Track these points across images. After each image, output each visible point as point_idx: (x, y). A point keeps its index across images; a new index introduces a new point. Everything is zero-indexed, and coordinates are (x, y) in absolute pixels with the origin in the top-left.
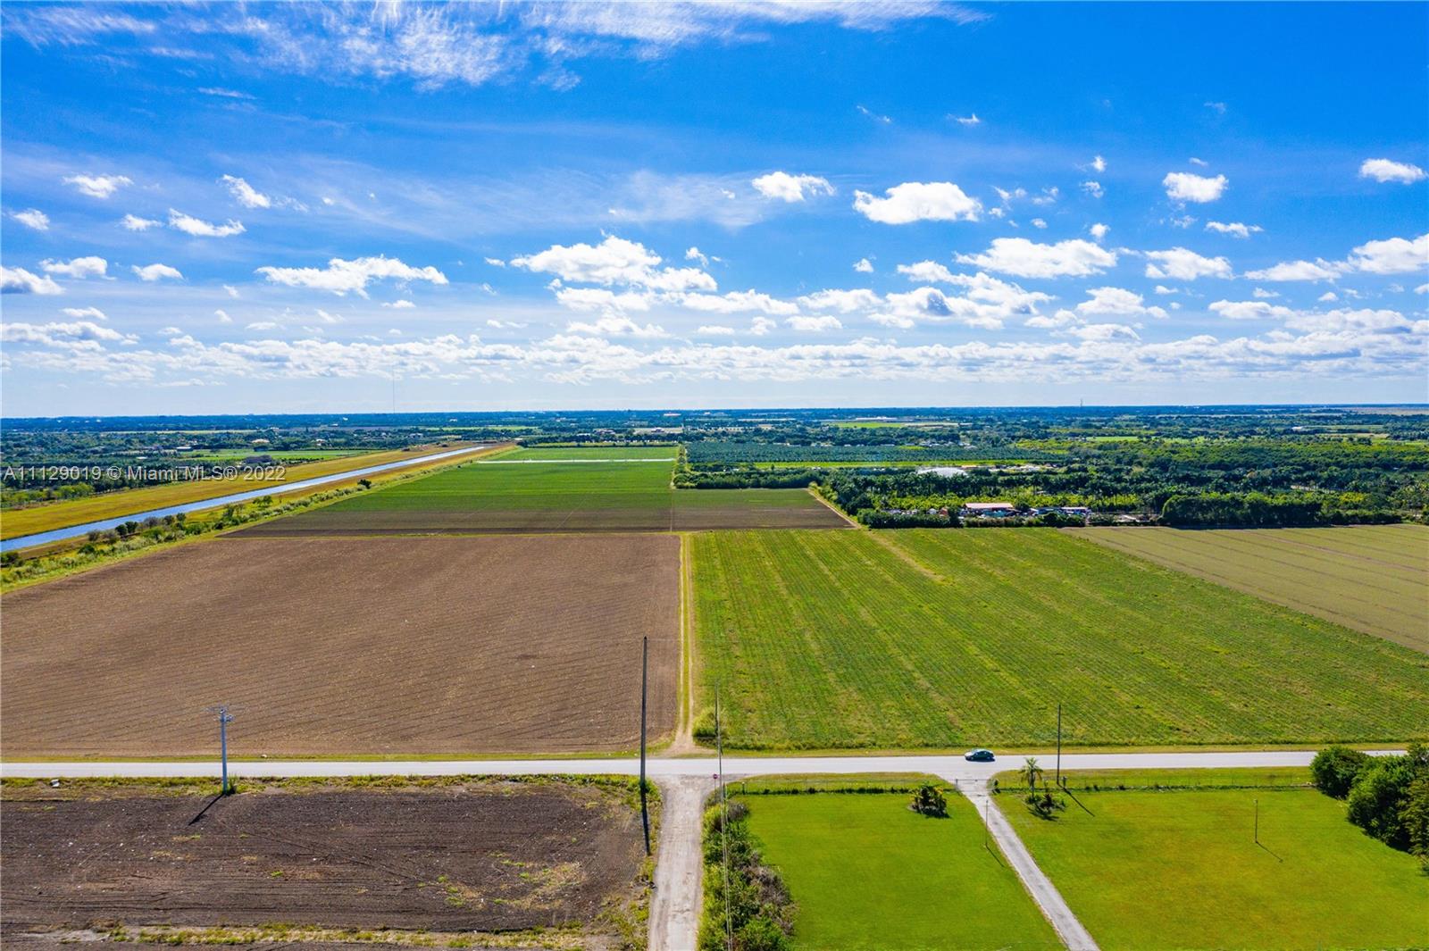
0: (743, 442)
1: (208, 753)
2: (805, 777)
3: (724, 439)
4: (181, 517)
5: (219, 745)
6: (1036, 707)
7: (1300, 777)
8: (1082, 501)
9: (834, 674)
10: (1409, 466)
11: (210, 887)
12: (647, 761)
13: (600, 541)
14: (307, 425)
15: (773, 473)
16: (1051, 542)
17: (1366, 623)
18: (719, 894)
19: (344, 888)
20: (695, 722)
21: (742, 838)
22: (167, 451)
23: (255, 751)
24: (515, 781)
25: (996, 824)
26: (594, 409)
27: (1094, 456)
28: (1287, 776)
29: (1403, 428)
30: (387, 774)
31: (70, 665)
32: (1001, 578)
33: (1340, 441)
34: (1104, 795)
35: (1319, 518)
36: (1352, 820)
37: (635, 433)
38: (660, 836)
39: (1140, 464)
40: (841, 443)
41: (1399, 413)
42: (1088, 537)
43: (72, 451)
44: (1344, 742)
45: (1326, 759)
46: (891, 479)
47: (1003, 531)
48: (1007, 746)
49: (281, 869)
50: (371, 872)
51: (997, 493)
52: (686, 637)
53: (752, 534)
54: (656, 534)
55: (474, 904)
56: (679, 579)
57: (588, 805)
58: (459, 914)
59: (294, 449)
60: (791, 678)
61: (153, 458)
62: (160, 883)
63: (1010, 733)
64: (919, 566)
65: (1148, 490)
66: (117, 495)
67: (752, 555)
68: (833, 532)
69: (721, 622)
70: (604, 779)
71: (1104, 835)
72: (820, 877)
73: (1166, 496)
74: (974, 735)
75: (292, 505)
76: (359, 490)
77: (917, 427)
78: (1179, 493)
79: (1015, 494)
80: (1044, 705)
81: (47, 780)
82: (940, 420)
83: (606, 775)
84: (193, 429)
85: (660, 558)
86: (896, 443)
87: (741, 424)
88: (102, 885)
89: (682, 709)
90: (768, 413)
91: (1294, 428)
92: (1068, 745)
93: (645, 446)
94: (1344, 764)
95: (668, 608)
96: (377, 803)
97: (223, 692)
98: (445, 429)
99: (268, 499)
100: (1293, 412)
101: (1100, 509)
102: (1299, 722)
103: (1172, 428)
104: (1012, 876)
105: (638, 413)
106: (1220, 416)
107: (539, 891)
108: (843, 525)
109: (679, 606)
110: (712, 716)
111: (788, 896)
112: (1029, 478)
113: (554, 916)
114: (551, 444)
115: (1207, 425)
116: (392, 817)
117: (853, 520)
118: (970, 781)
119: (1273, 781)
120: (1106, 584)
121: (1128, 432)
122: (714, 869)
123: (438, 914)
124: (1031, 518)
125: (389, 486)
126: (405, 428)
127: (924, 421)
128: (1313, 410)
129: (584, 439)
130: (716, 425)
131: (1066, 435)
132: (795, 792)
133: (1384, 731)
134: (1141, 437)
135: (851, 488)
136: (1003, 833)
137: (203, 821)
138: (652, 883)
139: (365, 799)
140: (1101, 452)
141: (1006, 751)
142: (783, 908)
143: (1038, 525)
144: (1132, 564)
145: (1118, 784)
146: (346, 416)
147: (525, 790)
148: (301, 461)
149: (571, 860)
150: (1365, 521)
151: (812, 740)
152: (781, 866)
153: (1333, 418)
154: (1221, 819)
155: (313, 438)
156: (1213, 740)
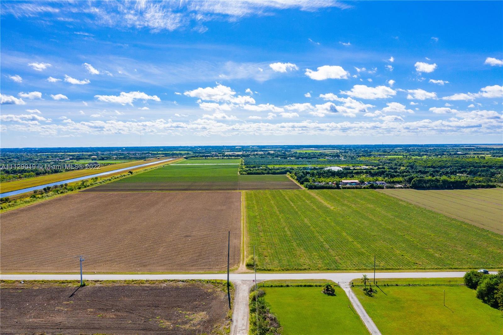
0: (264, 157)
1: (75, 271)
2: (285, 281)
3: (257, 156)
4: (66, 185)
5: (80, 268)
6: (367, 255)
7: (460, 281)
8: (383, 180)
9: (295, 243)
10: (498, 167)
11: (76, 320)
12: (230, 275)
13: (213, 194)
14: (110, 151)
15: (274, 169)
16: (372, 194)
17: (483, 224)
18: (255, 324)
19: (123, 321)
20: (247, 261)
21: (263, 304)
22: (61, 160)
23: (92, 271)
24: (183, 282)
25: (352, 298)
26: (211, 145)
27: (387, 163)
28: (455, 281)
29: (496, 153)
30: (139, 279)
31: (27, 239)
32: (354, 208)
33: (474, 157)
34: (391, 288)
35: (467, 186)
36: (478, 297)
37: (225, 154)
38: (234, 302)
39: (403, 166)
40: (298, 158)
41: (495, 147)
42: (385, 193)
43: (28, 160)
44: (475, 268)
45: (468, 275)
46: (315, 172)
47: (355, 190)
48: (356, 270)
49: (102, 314)
50: (132, 315)
51: (353, 176)
52: (243, 229)
53: (267, 191)
54: (233, 191)
55: (169, 327)
56: (241, 208)
57: (209, 291)
58: (164, 331)
59: (106, 160)
60: (280, 244)
61: (56, 163)
62: (58, 319)
63: (357, 265)
64: (326, 203)
65: (406, 176)
66: (44, 176)
67: (267, 199)
68: (295, 191)
69: (256, 223)
70: (214, 281)
71: (391, 302)
72: (290, 318)
73: (412, 178)
74: (345, 265)
75: (105, 180)
76: (129, 175)
77: (325, 152)
78: (417, 177)
79: (359, 177)
80: (369, 255)
81: (19, 281)
82: (333, 149)
83: (215, 280)
84: (70, 152)
85: (234, 200)
86: (317, 158)
87: (263, 151)
88: (39, 320)
89: (242, 256)
90: (272, 147)
91: (458, 153)
92: (378, 269)
93: (229, 159)
94: (475, 277)
95: (237, 218)
96: (134, 290)
97: (81, 249)
98: (159, 152)
99: (96, 178)
100: (458, 147)
101: (389, 183)
102: (460, 261)
103: (414, 153)
104: (358, 317)
105: (226, 146)
106: (432, 148)
107: (192, 322)
108: (299, 188)
109: (241, 218)
110: (253, 259)
111: (279, 324)
112: (364, 171)
113: (197, 331)
114: (196, 158)
115: (427, 151)
116: (140, 295)
117: (302, 186)
118: (343, 283)
119: (450, 283)
120: (391, 210)
121: (399, 154)
122: (253, 315)
123: (156, 330)
124: (365, 186)
125: (139, 173)
126: (145, 152)
127: (327, 150)
128: (464, 146)
129: (207, 156)
130: (254, 151)
131: (377, 155)
132: (282, 286)
133: (489, 265)
134: (404, 156)
135: (301, 175)
136: (355, 301)
137: (74, 296)
138: (231, 319)
139: (131, 288)
140: (390, 161)
141: (356, 271)
142: (278, 329)
143: (367, 188)
144: (401, 203)
145: (396, 284)
146: (124, 147)
147: (187, 285)
148: (108, 164)
149: (203, 311)
150: (483, 187)
151: (288, 267)
152: (277, 313)
153: (471, 149)
154: (432, 296)
155: (112, 155)
156: (429, 268)
